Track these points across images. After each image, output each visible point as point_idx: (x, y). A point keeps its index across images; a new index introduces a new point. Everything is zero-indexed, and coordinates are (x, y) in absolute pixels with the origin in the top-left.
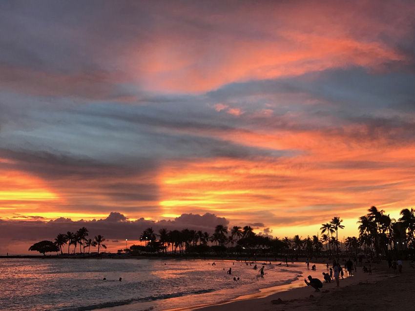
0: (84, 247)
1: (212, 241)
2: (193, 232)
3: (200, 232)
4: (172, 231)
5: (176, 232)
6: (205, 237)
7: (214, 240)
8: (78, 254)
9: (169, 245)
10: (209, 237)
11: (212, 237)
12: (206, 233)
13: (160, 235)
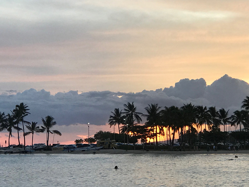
0: (25, 135)
1: (233, 124)
2: (200, 109)
3: (212, 109)
4: (168, 107)
5: (173, 109)
6: (220, 117)
7: (235, 122)
8: (14, 146)
9: (162, 130)
10: (228, 116)
11: (232, 116)
12: (222, 111)
13: (147, 114)
